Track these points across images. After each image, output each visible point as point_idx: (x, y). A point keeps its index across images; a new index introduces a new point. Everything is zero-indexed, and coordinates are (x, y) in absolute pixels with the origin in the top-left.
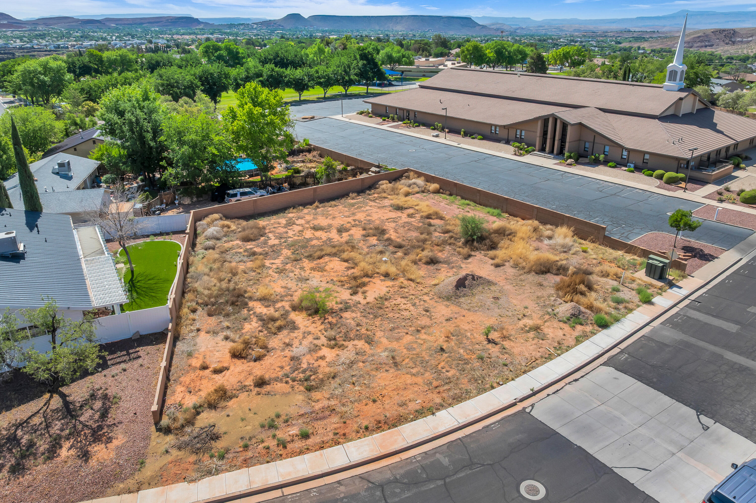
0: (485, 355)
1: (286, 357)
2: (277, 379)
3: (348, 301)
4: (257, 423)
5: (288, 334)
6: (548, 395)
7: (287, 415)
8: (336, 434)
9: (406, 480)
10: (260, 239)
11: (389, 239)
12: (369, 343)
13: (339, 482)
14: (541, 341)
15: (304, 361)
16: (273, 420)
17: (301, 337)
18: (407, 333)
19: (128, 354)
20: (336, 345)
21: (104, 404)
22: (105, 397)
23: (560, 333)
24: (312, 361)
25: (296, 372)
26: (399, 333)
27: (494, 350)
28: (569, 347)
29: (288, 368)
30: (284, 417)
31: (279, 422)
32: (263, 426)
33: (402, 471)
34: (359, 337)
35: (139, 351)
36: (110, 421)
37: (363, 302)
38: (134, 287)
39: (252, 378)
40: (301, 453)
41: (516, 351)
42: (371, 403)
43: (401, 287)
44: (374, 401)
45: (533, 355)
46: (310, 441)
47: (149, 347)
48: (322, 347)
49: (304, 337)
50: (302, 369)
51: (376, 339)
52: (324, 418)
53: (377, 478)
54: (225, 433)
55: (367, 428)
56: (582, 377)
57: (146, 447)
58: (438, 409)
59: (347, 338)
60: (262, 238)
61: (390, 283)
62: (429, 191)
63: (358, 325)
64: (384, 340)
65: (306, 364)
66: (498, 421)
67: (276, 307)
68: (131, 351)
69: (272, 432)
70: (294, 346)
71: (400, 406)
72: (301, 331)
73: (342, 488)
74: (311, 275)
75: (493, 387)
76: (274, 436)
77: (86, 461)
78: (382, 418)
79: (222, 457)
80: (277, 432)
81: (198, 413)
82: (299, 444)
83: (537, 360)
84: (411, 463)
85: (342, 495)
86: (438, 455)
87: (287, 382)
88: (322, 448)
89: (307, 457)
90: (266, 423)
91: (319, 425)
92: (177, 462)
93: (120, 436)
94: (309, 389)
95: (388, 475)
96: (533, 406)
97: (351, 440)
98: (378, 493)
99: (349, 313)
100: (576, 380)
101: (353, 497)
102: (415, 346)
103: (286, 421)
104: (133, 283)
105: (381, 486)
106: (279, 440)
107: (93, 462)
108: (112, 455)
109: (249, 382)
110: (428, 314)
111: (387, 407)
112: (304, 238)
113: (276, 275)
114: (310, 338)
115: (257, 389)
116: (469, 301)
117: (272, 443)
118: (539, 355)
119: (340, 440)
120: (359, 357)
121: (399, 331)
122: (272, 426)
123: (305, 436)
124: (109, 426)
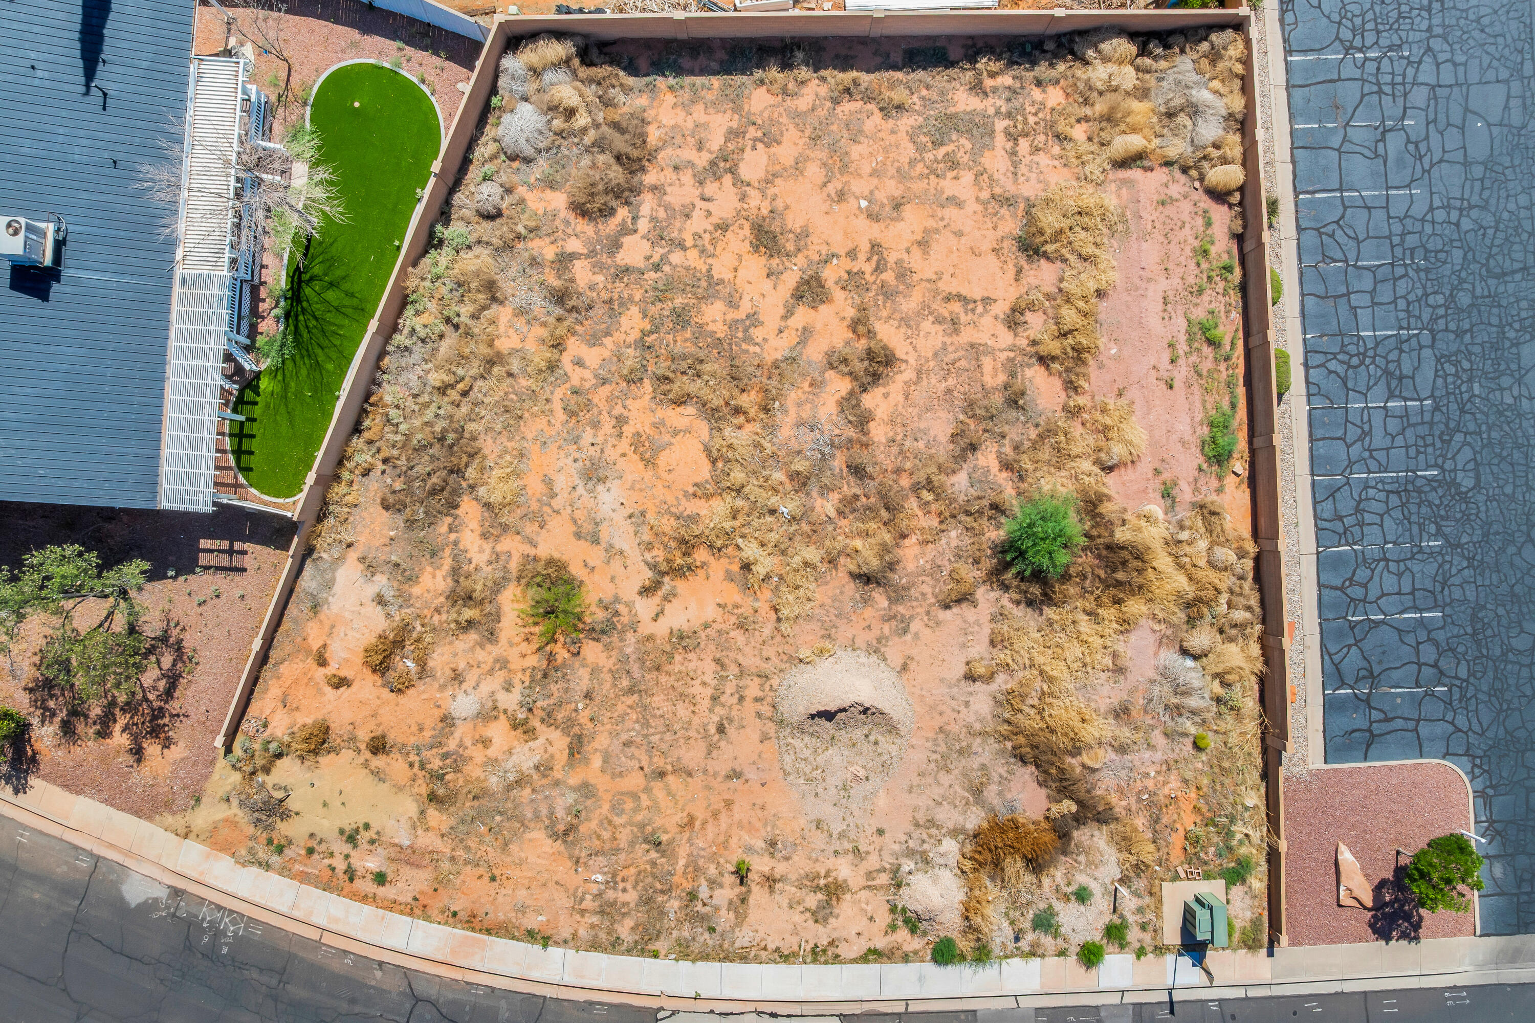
0: (704, 892)
1: (439, 707)
2: (404, 750)
3: (621, 608)
4: (338, 824)
5: (472, 649)
6: (712, 1012)
7: (378, 833)
8: (415, 899)
9: (444, 1011)
10: (612, 212)
11: (863, 421)
12: (572, 755)
13: (381, 964)
14: (810, 922)
15: (457, 734)
16: (357, 831)
17: (486, 667)
18: (642, 768)
19: (231, 552)
20: (525, 722)
21: (174, 665)
22: (179, 648)
23: (861, 924)
24: (468, 742)
25: (435, 751)
26: (632, 757)
27: (728, 892)
28: (837, 956)
29: (427, 734)
30: (371, 834)
31: (363, 837)
32: (342, 832)
33: (450, 996)
34: (567, 726)
35: (245, 553)
36: (174, 706)
37: (646, 628)
38: (299, 301)
39: (372, 725)
40: (364, 899)
41: (754, 915)
42: (486, 879)
43: (742, 626)
44: (493, 879)
45: (769, 939)
46: (382, 891)
47: (266, 550)
48: (502, 717)
49: (491, 672)
50: (445, 750)
51: (588, 748)
52: (418, 866)
53: (420, 988)
54: (297, 814)
55: (455, 914)
56: (789, 1016)
57: (207, 777)
58: (556, 943)
59: (549, 718)
60: (623, 213)
61: (733, 595)
62: (1202, 179)
63: (588, 696)
64: (597, 762)
65: (457, 741)
66: (611, 1005)
67: (499, 548)
68: (238, 545)
69: (347, 848)
70: (464, 686)
71: (517, 911)
72: (495, 651)
73: (378, 974)
74: (621, 462)
75: (656, 956)
76: (347, 857)
77: (139, 761)
78: (481, 913)
79: (280, 850)
80: (353, 853)
81: (279, 756)
82: (367, 886)
83: (765, 949)
84: (469, 992)
85: (373, 983)
86: (503, 1003)
87: (411, 765)
88: (391, 909)
89: (366, 908)
90: (347, 828)
91: (407, 872)
92: (231, 823)
93: (181, 744)
94: (433, 797)
95: (433, 992)
96: (674, 1013)
97: (428, 918)
98: (408, 1006)
99: (599, 647)
100: (773, 1015)
101: (381, 992)
102: (629, 805)
103: (372, 842)
104: (300, 281)
105: (417, 1000)
106: (349, 866)
107: (146, 768)
108: (168, 771)
109: (364, 735)
110: (716, 737)
111: (500, 899)
112: (709, 270)
113: (561, 416)
114: (500, 676)
115: (368, 755)
116: (807, 753)
117: (341, 866)
118: (778, 943)
119: (416, 911)
120: (535, 777)
121: (637, 752)
122: (352, 839)
123: (380, 879)
124: (172, 716)
